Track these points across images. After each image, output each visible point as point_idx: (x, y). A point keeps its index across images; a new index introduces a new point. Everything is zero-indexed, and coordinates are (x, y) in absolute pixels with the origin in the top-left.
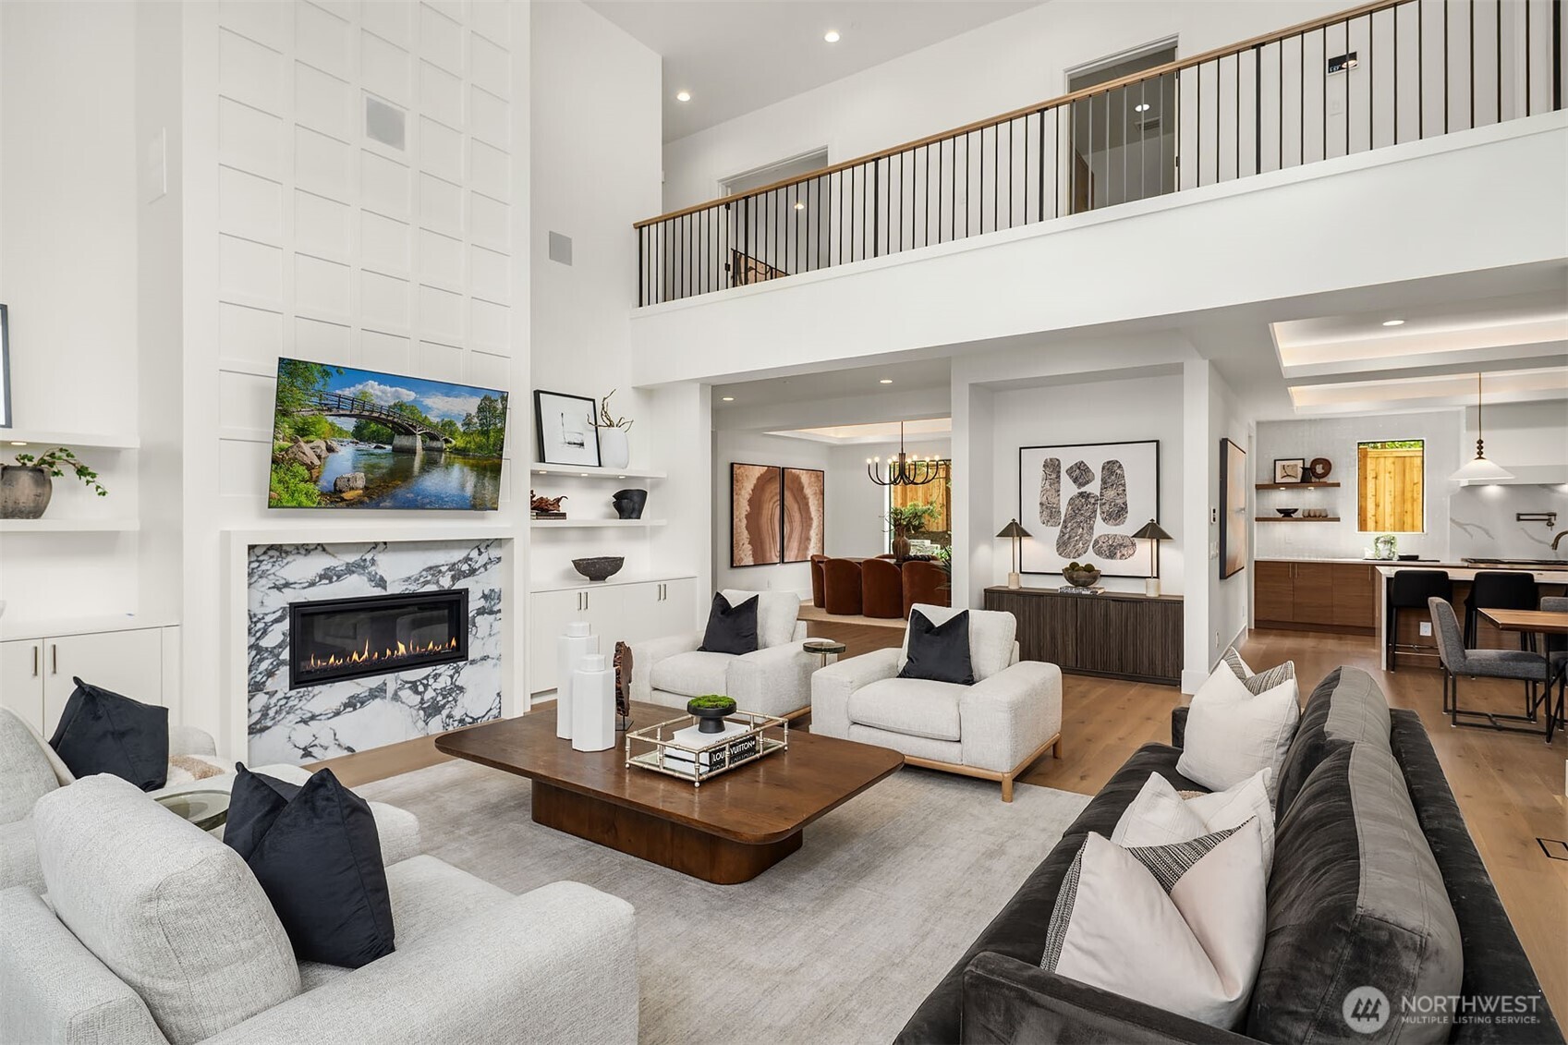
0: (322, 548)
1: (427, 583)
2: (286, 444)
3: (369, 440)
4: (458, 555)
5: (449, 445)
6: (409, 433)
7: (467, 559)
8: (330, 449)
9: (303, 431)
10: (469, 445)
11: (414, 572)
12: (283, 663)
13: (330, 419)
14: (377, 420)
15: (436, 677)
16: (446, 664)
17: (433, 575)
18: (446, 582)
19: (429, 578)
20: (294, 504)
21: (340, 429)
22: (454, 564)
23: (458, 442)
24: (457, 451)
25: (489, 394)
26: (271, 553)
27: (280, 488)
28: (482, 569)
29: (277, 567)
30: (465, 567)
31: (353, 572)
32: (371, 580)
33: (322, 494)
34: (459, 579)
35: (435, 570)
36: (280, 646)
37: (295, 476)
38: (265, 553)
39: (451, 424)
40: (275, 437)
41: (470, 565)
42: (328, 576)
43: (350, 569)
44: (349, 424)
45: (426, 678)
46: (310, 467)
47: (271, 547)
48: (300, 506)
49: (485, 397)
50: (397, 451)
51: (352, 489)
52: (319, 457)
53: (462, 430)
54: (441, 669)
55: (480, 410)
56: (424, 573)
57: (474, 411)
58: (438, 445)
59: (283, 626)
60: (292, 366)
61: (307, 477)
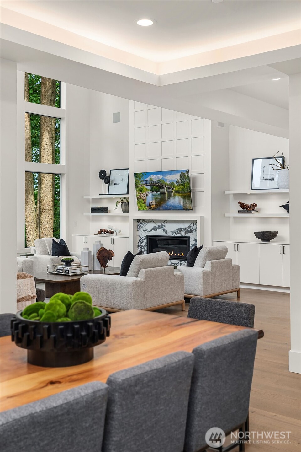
0: (153, 221)
1: (178, 233)
2: (139, 194)
3: (154, 191)
4: (187, 225)
5: (174, 190)
6: (163, 188)
7: (190, 227)
8: (147, 195)
9: (141, 191)
10: (179, 189)
11: (174, 230)
12: (145, 250)
13: (145, 187)
14: (155, 185)
15: (180, 264)
16: (184, 260)
17: (179, 231)
18: (183, 234)
19: (178, 232)
20: (142, 209)
21: (148, 189)
22: (186, 228)
23: (176, 189)
24: (176, 192)
25: (182, 171)
26: (143, 222)
27: (139, 205)
28: (194, 231)
29: (144, 226)
30: (189, 229)
31: (160, 228)
32: (164, 231)
33: (147, 207)
34: (187, 233)
35: (180, 229)
36: (145, 246)
37: (141, 202)
38: (142, 222)
39: (173, 183)
40: (137, 193)
41: (190, 229)
42: (154, 229)
44: (149, 187)
45: (178, 263)
46: (144, 200)
47: (143, 220)
48: (143, 210)
49: (181, 173)
51: (153, 205)
52: (145, 197)
53: (176, 185)
54: (182, 262)
55: (181, 177)
56: (177, 230)
57: (179, 178)
58: (170, 190)
59: (146, 241)
60: (136, 175)
61: (144, 202)
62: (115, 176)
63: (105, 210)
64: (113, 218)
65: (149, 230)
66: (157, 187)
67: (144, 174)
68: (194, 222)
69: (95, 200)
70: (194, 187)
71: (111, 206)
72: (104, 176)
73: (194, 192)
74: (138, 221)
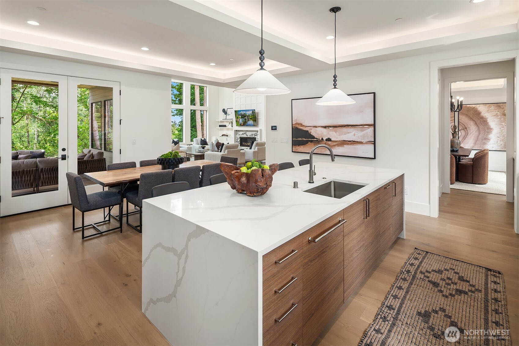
0: (242, 131)
7: (256, 133)
9: (237, 118)
11: (250, 134)
12: (239, 143)
17: (252, 135)
18: (254, 136)
22: (254, 134)
24: (251, 118)
25: (253, 110)
28: (258, 135)
29: (239, 133)
32: (246, 135)
36: (239, 141)
39: (249, 115)
42: (243, 134)
43: (245, 133)
44: (240, 117)
47: (239, 131)
48: (238, 126)
50: (245, 119)
53: (251, 116)
55: (252, 113)
58: (248, 118)
59: (239, 139)
60: (235, 111)
62: (229, 111)
63: (225, 126)
64: (228, 129)
65: (240, 135)
66: (243, 116)
67: (238, 111)
68: (257, 131)
69: (221, 122)
70: (258, 116)
71: (227, 124)
72: (225, 111)
73: (258, 119)
74: (237, 131)
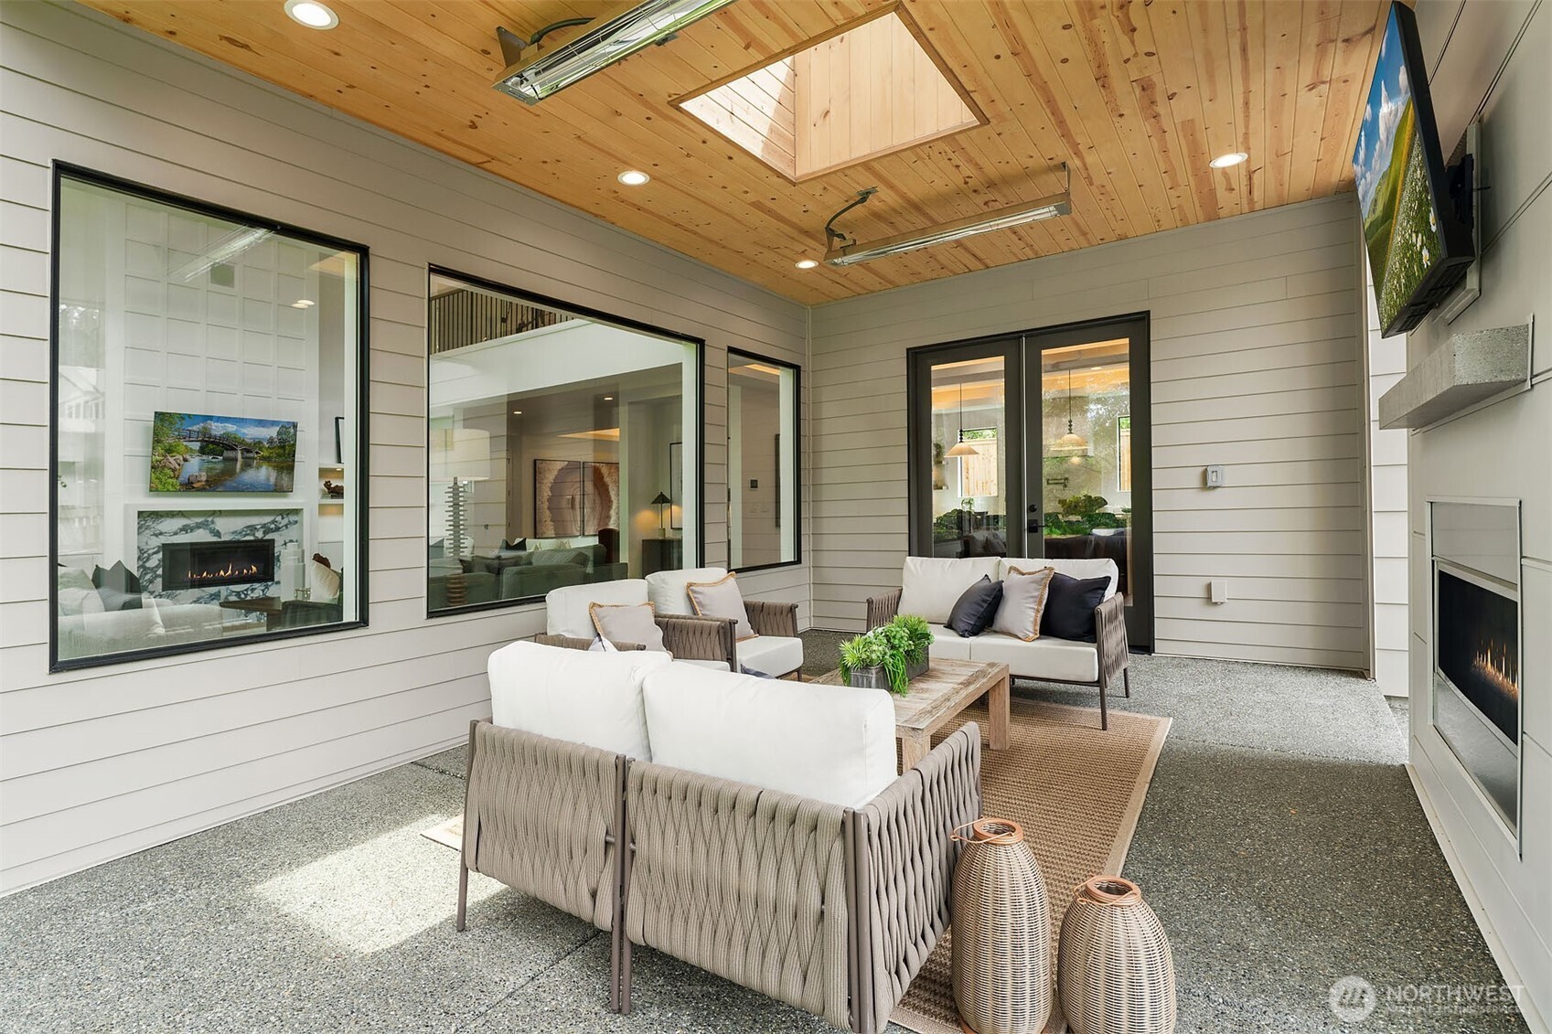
0: (181, 514)
1: (248, 535)
2: (160, 458)
3: (208, 454)
5: (259, 455)
6: (233, 449)
7: (273, 522)
8: (185, 460)
9: (169, 451)
10: (272, 455)
11: (238, 528)
12: (158, 576)
13: (185, 443)
14: (213, 443)
15: (253, 590)
16: (259, 582)
17: (251, 530)
18: (259, 535)
19: (248, 532)
20: (165, 490)
21: (191, 449)
22: (265, 524)
23: (265, 454)
24: (264, 458)
25: (285, 424)
26: (152, 516)
27: (156, 481)
28: (284, 528)
29: (155, 524)
30: (273, 526)
31: (200, 528)
32: (211, 532)
34: (268, 533)
35: (252, 528)
36: (157, 567)
37: (165, 475)
38: (148, 516)
39: (260, 442)
40: (153, 454)
41: (275, 525)
42: (185, 529)
43: (198, 526)
44: (196, 446)
45: (246, 590)
46: (174, 470)
47: (152, 513)
48: (168, 491)
49: (282, 426)
50: (226, 459)
51: (199, 482)
52: (179, 465)
53: (267, 446)
54: (256, 585)
55: (279, 433)
56: (245, 529)
57: (275, 435)
58: (251, 455)
59: (160, 555)
60: (163, 416)
61: (172, 475)
65: (168, 532)
66: (214, 446)
67: (185, 417)
68: (297, 512)
74: (141, 514)
